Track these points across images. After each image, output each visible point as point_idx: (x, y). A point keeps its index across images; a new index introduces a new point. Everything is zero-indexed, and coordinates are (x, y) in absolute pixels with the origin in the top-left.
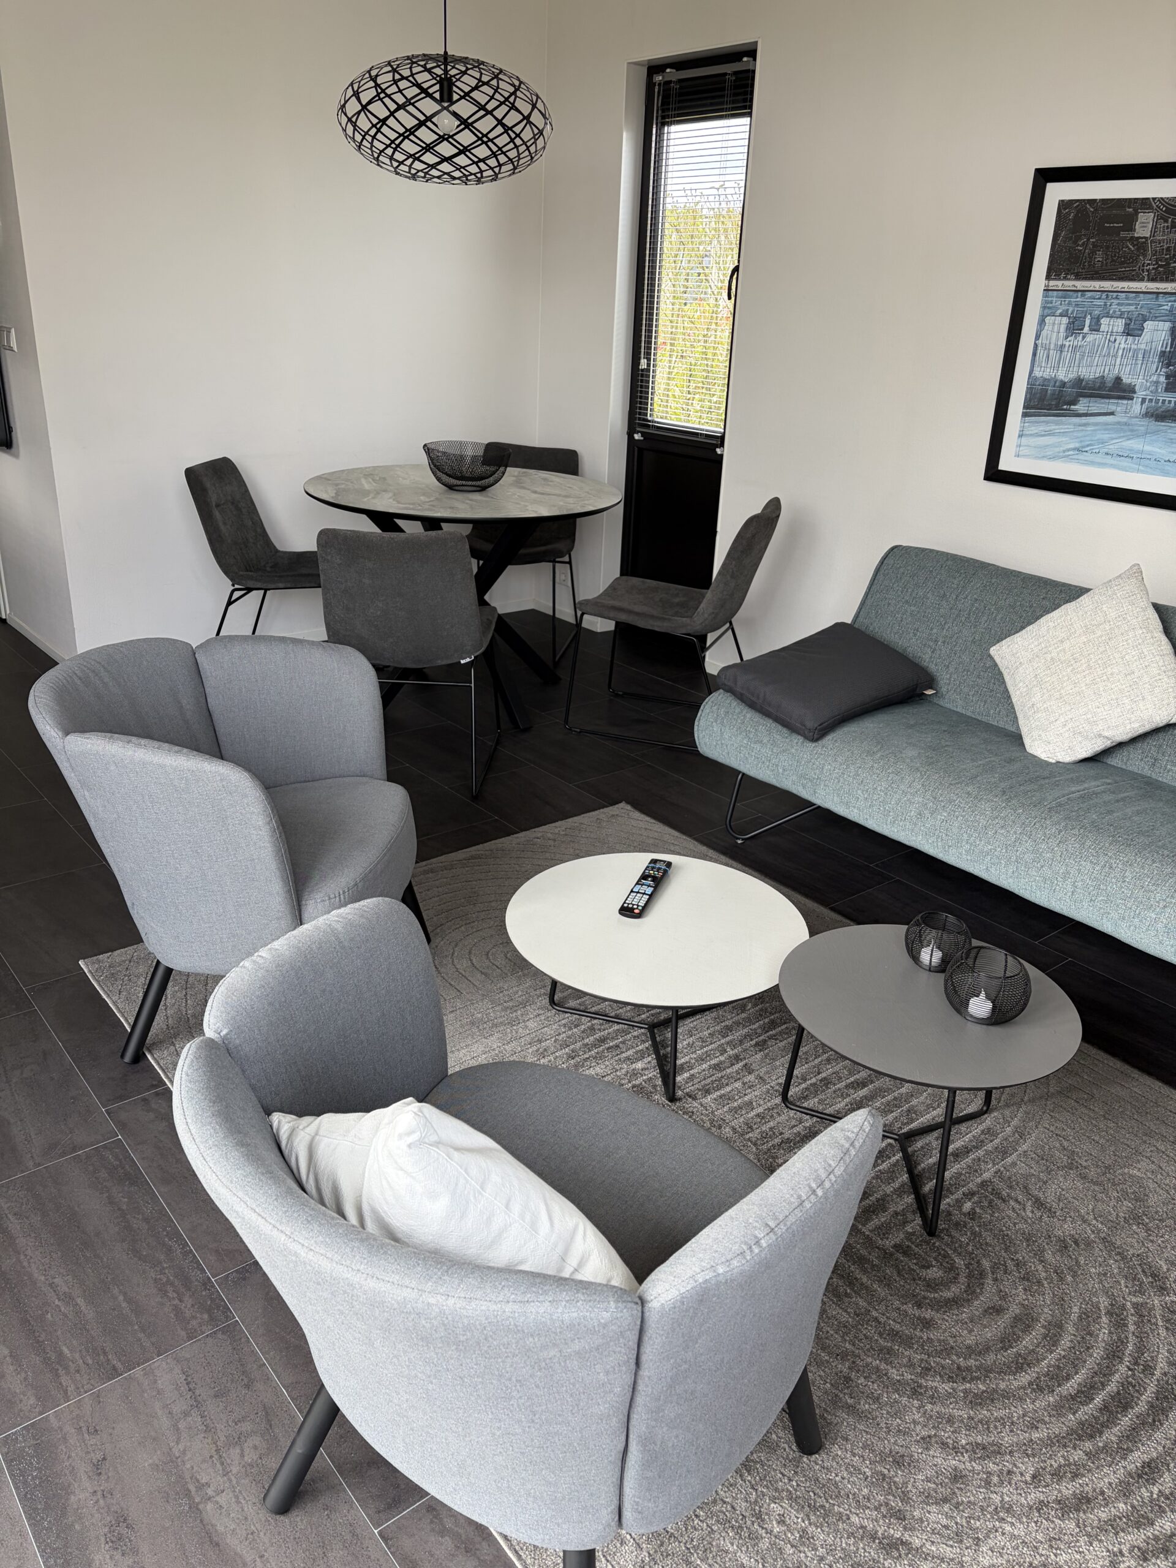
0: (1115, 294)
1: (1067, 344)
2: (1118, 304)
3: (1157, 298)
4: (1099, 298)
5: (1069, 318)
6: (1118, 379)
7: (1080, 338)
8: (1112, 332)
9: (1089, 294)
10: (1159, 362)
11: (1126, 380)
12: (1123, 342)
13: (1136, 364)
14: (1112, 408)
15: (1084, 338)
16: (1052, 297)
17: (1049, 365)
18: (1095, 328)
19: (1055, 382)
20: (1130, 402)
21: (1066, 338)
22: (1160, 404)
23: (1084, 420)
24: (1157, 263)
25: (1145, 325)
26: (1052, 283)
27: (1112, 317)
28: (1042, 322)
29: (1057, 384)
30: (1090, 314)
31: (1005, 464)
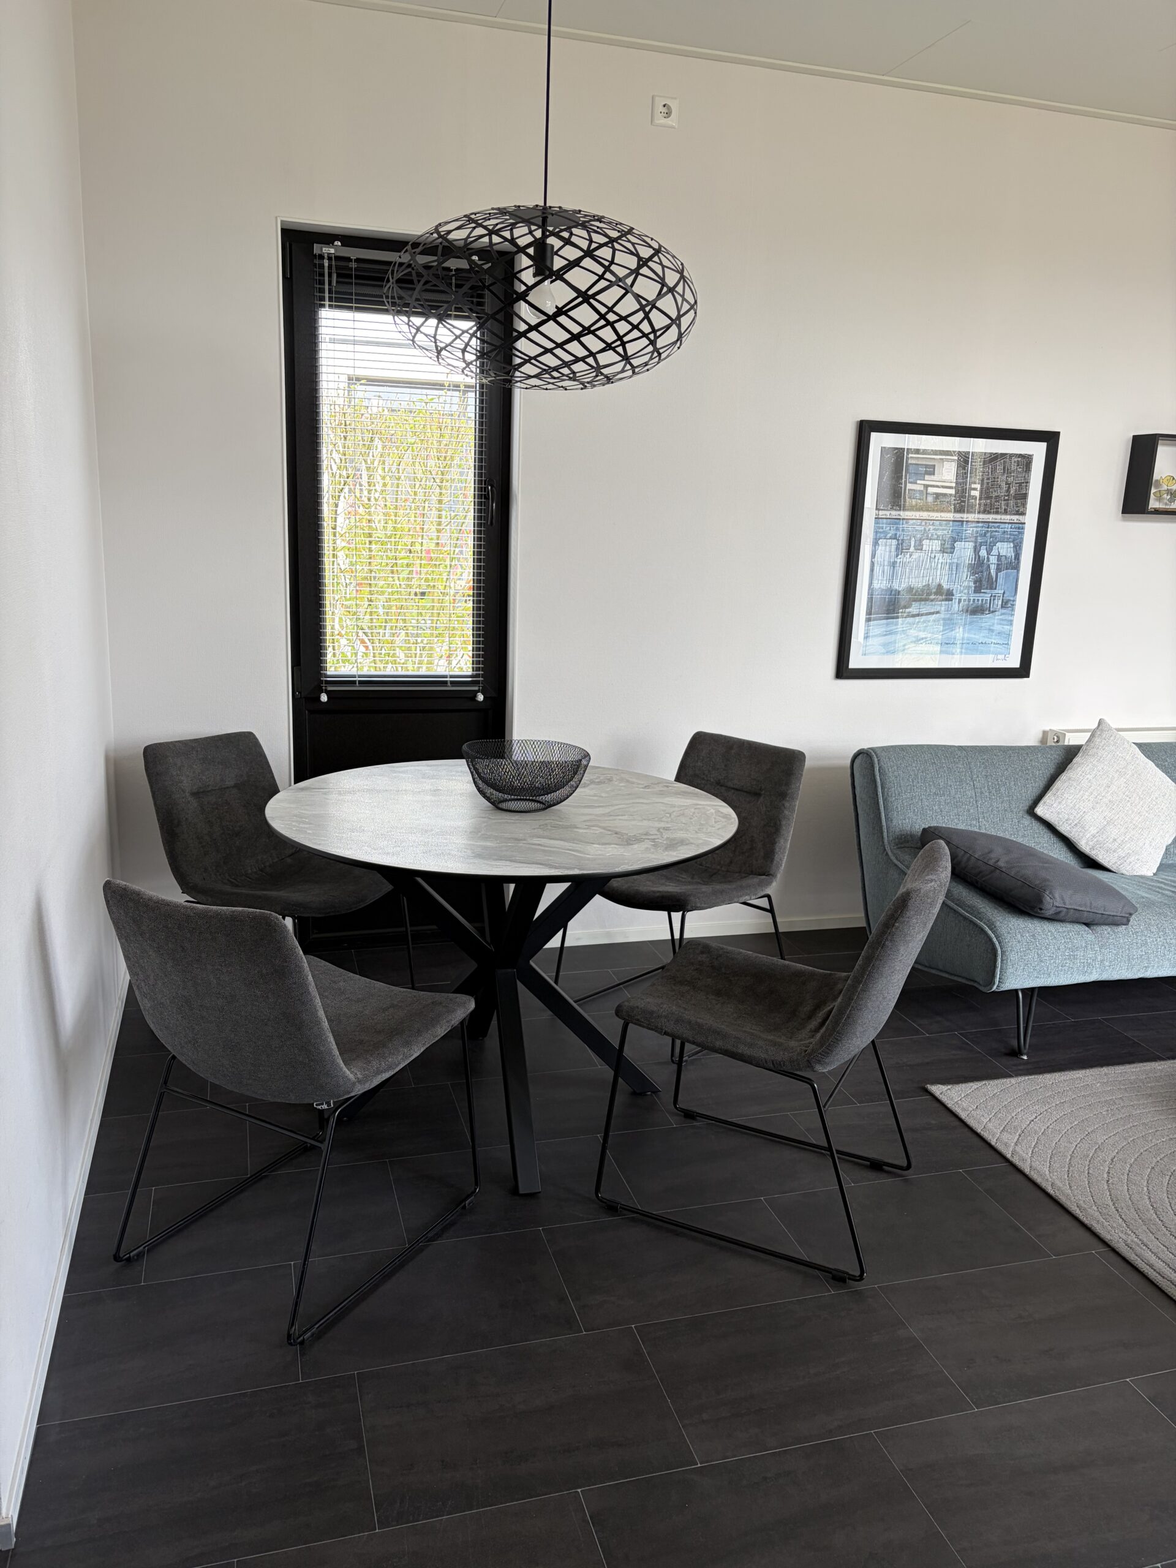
0: (931, 522)
1: (899, 561)
2: (934, 529)
3: (962, 525)
4: (920, 525)
5: (898, 540)
6: (940, 586)
7: (908, 556)
8: (932, 551)
9: (911, 522)
10: (968, 571)
11: (946, 586)
12: (941, 558)
13: (952, 574)
14: (938, 608)
15: (911, 556)
16: (883, 524)
17: (885, 578)
18: (919, 547)
19: (892, 591)
20: (950, 602)
21: (897, 556)
22: (971, 602)
24: (960, 499)
25: (955, 545)
26: (881, 513)
27: (931, 539)
28: (876, 543)
29: (893, 593)
30: (914, 537)
31: (856, 662)
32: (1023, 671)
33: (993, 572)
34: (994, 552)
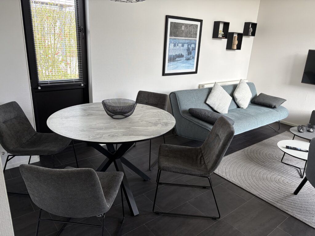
1: (174, 48)
2: (180, 41)
3: (186, 40)
4: (178, 40)
5: (174, 44)
6: (182, 54)
7: (176, 47)
8: (180, 46)
9: (176, 39)
10: (186, 51)
11: (183, 54)
12: (182, 48)
13: (184, 51)
14: (181, 59)
16: (171, 40)
17: (171, 53)
18: (178, 45)
20: (183, 58)
22: (187, 58)
23: (177, 62)
25: (184, 45)
26: (170, 37)
27: (180, 43)
28: (170, 45)
29: (173, 56)
30: (177, 43)
31: (166, 72)
32: (196, 72)
33: (191, 51)
34: (191, 46)
